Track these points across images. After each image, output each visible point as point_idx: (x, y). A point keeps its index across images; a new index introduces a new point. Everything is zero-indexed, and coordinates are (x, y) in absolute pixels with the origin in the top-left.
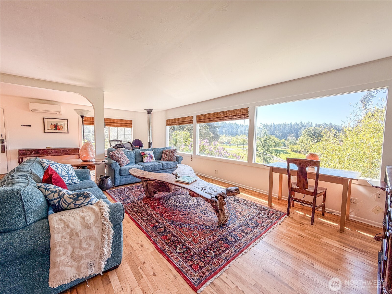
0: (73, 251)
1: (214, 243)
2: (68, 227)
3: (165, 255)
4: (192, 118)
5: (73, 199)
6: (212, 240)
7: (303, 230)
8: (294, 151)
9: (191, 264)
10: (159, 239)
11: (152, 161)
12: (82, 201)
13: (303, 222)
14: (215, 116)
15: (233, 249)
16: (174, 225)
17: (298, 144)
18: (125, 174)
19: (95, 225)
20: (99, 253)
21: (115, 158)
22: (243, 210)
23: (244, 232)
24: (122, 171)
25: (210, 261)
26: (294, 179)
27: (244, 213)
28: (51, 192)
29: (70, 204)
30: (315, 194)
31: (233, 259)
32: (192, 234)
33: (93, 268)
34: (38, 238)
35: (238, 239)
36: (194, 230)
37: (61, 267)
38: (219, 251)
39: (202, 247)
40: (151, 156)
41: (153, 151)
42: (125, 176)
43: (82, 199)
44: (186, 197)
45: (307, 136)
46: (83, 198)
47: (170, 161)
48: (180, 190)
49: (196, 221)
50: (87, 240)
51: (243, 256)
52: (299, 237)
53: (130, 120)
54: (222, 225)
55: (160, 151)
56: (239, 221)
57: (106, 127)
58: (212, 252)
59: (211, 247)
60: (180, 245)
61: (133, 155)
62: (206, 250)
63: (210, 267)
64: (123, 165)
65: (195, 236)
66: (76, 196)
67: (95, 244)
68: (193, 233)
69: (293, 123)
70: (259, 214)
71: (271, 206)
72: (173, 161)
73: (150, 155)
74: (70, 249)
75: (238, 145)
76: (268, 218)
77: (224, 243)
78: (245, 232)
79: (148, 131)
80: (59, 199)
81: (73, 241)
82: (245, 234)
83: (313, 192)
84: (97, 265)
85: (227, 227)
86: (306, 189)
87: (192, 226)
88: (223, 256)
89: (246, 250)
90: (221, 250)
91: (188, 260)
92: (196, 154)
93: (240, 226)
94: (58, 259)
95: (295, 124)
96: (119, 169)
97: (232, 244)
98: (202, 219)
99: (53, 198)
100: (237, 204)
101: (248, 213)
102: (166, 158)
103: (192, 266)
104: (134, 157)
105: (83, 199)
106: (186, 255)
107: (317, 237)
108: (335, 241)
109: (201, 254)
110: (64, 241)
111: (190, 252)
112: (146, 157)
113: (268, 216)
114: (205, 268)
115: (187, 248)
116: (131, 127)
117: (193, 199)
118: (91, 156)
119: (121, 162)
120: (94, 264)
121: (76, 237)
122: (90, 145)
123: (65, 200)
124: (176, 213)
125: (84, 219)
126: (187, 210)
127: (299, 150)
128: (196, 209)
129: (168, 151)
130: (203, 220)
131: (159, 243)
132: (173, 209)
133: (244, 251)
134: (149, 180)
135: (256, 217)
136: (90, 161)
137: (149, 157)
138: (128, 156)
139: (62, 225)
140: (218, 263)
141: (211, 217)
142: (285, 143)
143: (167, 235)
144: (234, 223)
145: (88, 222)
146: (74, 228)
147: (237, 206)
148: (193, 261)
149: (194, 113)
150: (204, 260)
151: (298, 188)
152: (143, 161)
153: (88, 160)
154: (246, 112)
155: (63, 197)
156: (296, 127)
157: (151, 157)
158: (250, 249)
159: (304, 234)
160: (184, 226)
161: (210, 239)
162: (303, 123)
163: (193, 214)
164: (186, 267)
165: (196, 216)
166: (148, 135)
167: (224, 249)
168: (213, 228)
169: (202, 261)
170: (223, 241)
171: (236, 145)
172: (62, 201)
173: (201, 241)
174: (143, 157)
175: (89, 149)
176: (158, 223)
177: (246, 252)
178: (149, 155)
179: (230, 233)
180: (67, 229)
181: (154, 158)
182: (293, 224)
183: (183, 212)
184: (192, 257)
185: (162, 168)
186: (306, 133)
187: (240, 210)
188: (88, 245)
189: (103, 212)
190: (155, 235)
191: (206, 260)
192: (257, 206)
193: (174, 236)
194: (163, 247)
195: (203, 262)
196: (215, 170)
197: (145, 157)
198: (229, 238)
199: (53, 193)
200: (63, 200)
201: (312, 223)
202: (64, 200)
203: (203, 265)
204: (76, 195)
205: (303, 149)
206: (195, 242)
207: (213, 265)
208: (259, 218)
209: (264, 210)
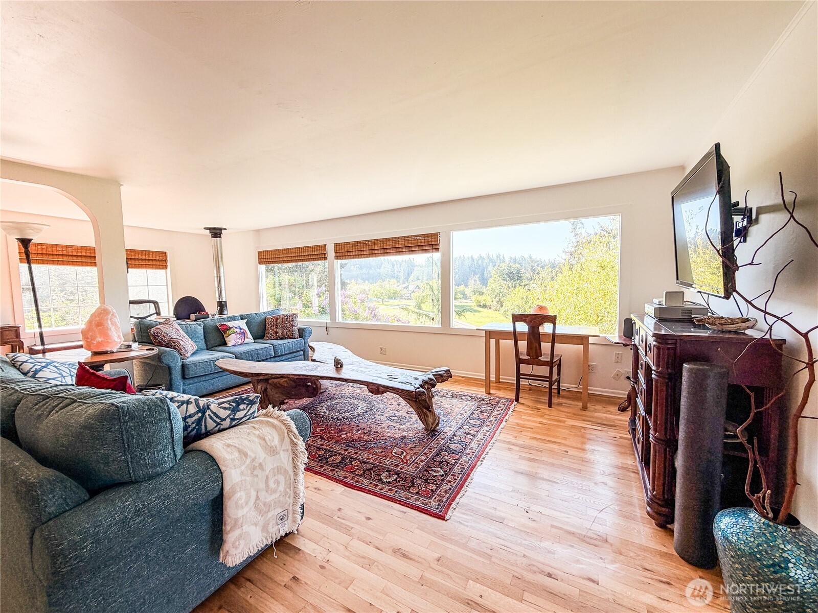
0: (257, 498)
1: (435, 456)
2: (246, 455)
3: (369, 491)
4: (324, 250)
5: (231, 409)
6: (430, 454)
7: (542, 416)
8: (481, 306)
9: (417, 491)
10: (342, 473)
11: (247, 341)
12: (245, 412)
13: (538, 406)
14: (376, 246)
15: (465, 458)
16: (353, 447)
17: (486, 292)
18: (196, 374)
19: (283, 448)
20: (292, 495)
21: (164, 341)
22: (453, 405)
23: (468, 434)
24: (188, 368)
25: (442, 480)
26: (523, 345)
27: (456, 410)
28: (178, 403)
29: (224, 420)
30: (550, 364)
31: (472, 470)
32: (394, 454)
33: (286, 522)
34: (204, 481)
35: (466, 445)
36: (394, 448)
37: (244, 527)
38: (447, 465)
39: (421, 467)
40: (242, 331)
41: (245, 321)
42: (196, 380)
43: (245, 408)
44: (347, 401)
45: (498, 278)
46: (248, 405)
47: (286, 338)
48: (325, 391)
49: (389, 435)
50: (275, 475)
51: (483, 462)
52: (540, 425)
53: (162, 253)
54: (432, 431)
55: (258, 319)
56: (455, 421)
57: (129, 270)
58: (439, 469)
59: (433, 464)
60: (384, 472)
61: (200, 332)
62: (427, 469)
63: (445, 487)
64: (187, 355)
65: (400, 455)
66: (234, 404)
67: (286, 482)
68: (394, 451)
69: (475, 257)
70: (478, 407)
71: (490, 394)
72: (292, 338)
73: (241, 329)
74: (253, 494)
75: (383, 300)
76: (493, 409)
77: (449, 454)
78: (471, 434)
79: (216, 278)
80: (200, 415)
81: (256, 479)
82: (472, 437)
83: (548, 361)
84: (290, 515)
85: (442, 433)
86: (539, 358)
87: (386, 442)
88: (456, 469)
89: (483, 456)
90: (449, 463)
91: (410, 487)
92: (337, 321)
93: (460, 428)
94: (240, 513)
95: (478, 257)
96: (180, 364)
97: (461, 452)
98: (397, 430)
99: (186, 413)
100: (439, 398)
101: (462, 408)
102: (276, 333)
103: (420, 493)
104: (203, 337)
105: (247, 407)
106: (401, 482)
107: (560, 421)
108: (581, 421)
109: (423, 475)
110: (245, 480)
111: (406, 477)
112: (233, 333)
113: (492, 407)
114: (440, 490)
115: (398, 474)
116: (165, 267)
117: (362, 402)
118: (116, 340)
119: (181, 349)
120: (286, 516)
121: (260, 471)
122: (112, 313)
123: (215, 414)
124: (346, 430)
125: (264, 440)
126: (362, 421)
127: (488, 304)
128: (377, 417)
129: (278, 317)
130: (399, 430)
131: (345, 477)
132: (335, 424)
133: (482, 457)
134: (274, 378)
135: (477, 412)
136: (113, 352)
137: (239, 334)
138: (191, 335)
139: (236, 454)
140: (455, 479)
141: (409, 424)
142: (464, 293)
143: (352, 464)
144: (449, 425)
145: (272, 445)
146: (255, 457)
147: (441, 401)
148: (418, 487)
149: (330, 238)
150: (432, 481)
151: (529, 358)
152: (225, 344)
153: (109, 349)
154: (435, 241)
155: (208, 408)
156: (480, 262)
157: (244, 334)
158: (488, 452)
159: (544, 421)
160: (372, 445)
161: (425, 454)
162: (491, 256)
163: (377, 425)
164: (412, 496)
165: (384, 428)
166: (216, 286)
167: (454, 461)
168: (421, 438)
169: (430, 483)
170: (446, 451)
171: (379, 300)
172: (208, 417)
173: (413, 459)
174: (225, 336)
175: (109, 323)
176: (322, 450)
177: (484, 458)
178: (238, 330)
179: (450, 440)
180: (244, 458)
181: (249, 335)
182: (527, 411)
183: (358, 426)
184: (412, 482)
185: (273, 354)
186: (497, 273)
187: (449, 407)
188: (276, 484)
189: (288, 425)
190: (330, 468)
191: (436, 481)
192: (471, 397)
193: (365, 462)
194: (357, 482)
195: (433, 483)
196: (380, 349)
197: (230, 335)
198: (453, 446)
199: (185, 405)
200: (209, 415)
201: (550, 406)
202: (212, 415)
203: (435, 487)
204: (233, 402)
205: (495, 301)
206: (406, 463)
207: (449, 484)
208: (482, 412)
209: (483, 400)
